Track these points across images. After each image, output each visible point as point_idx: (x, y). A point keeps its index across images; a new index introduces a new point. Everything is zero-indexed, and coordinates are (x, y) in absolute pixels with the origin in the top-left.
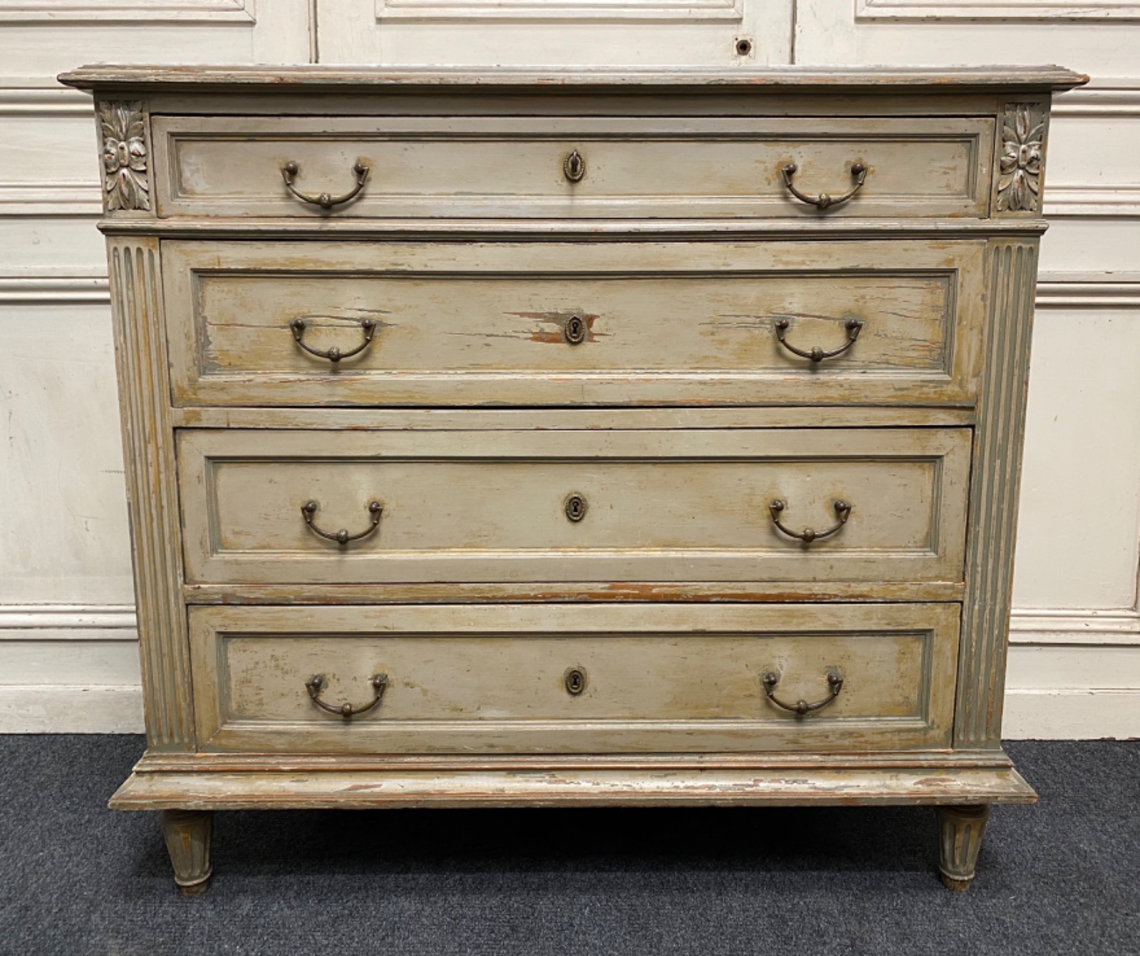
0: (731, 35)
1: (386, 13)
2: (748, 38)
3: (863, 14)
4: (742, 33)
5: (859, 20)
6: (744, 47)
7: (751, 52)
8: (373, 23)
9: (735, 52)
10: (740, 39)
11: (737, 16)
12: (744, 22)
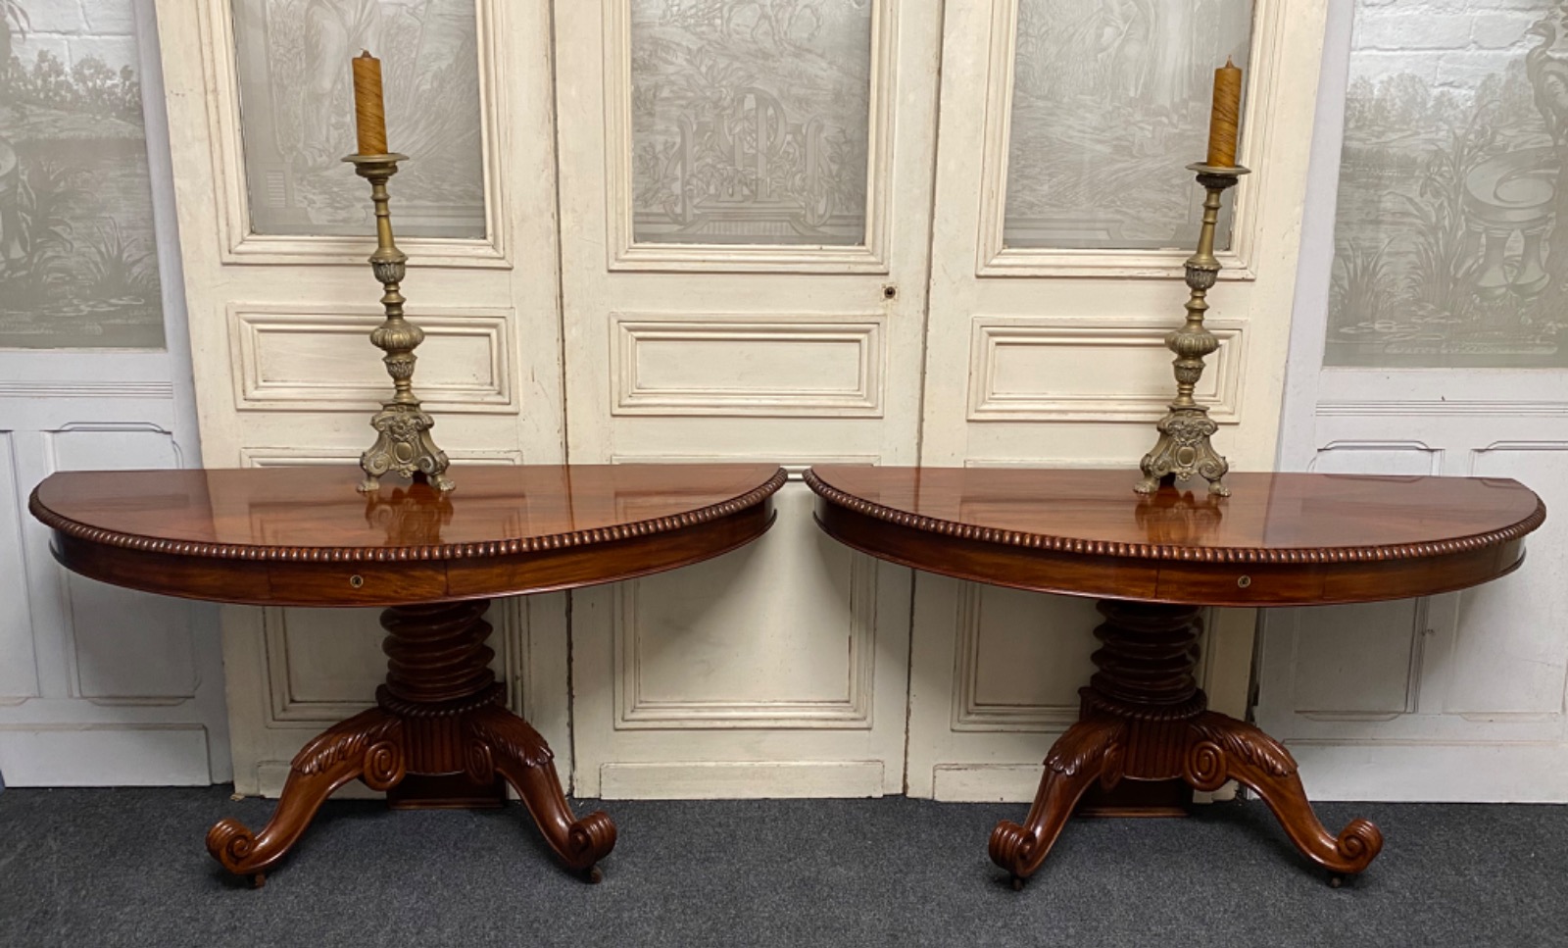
0: (881, 283)
1: (616, 266)
2: (893, 286)
3: (982, 273)
4: (888, 282)
5: (978, 277)
6: (890, 293)
7: (896, 296)
8: (605, 273)
9: (883, 296)
10: (887, 286)
11: (885, 271)
12: (890, 274)
